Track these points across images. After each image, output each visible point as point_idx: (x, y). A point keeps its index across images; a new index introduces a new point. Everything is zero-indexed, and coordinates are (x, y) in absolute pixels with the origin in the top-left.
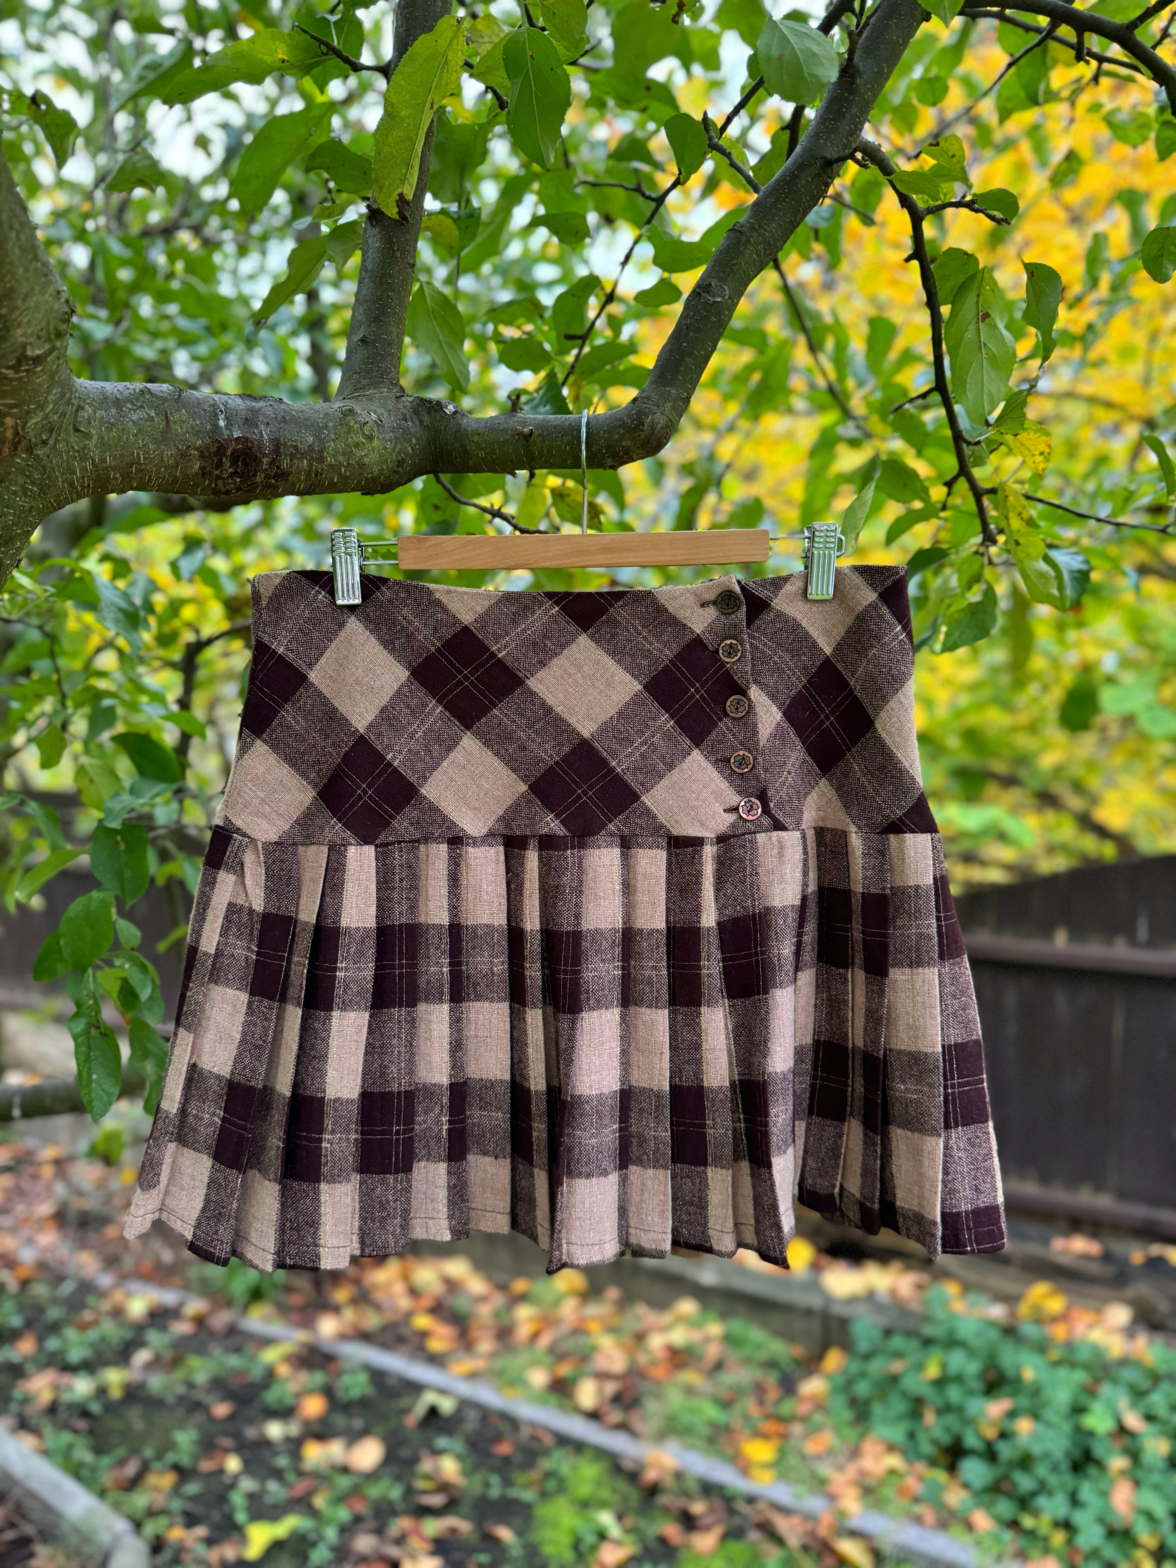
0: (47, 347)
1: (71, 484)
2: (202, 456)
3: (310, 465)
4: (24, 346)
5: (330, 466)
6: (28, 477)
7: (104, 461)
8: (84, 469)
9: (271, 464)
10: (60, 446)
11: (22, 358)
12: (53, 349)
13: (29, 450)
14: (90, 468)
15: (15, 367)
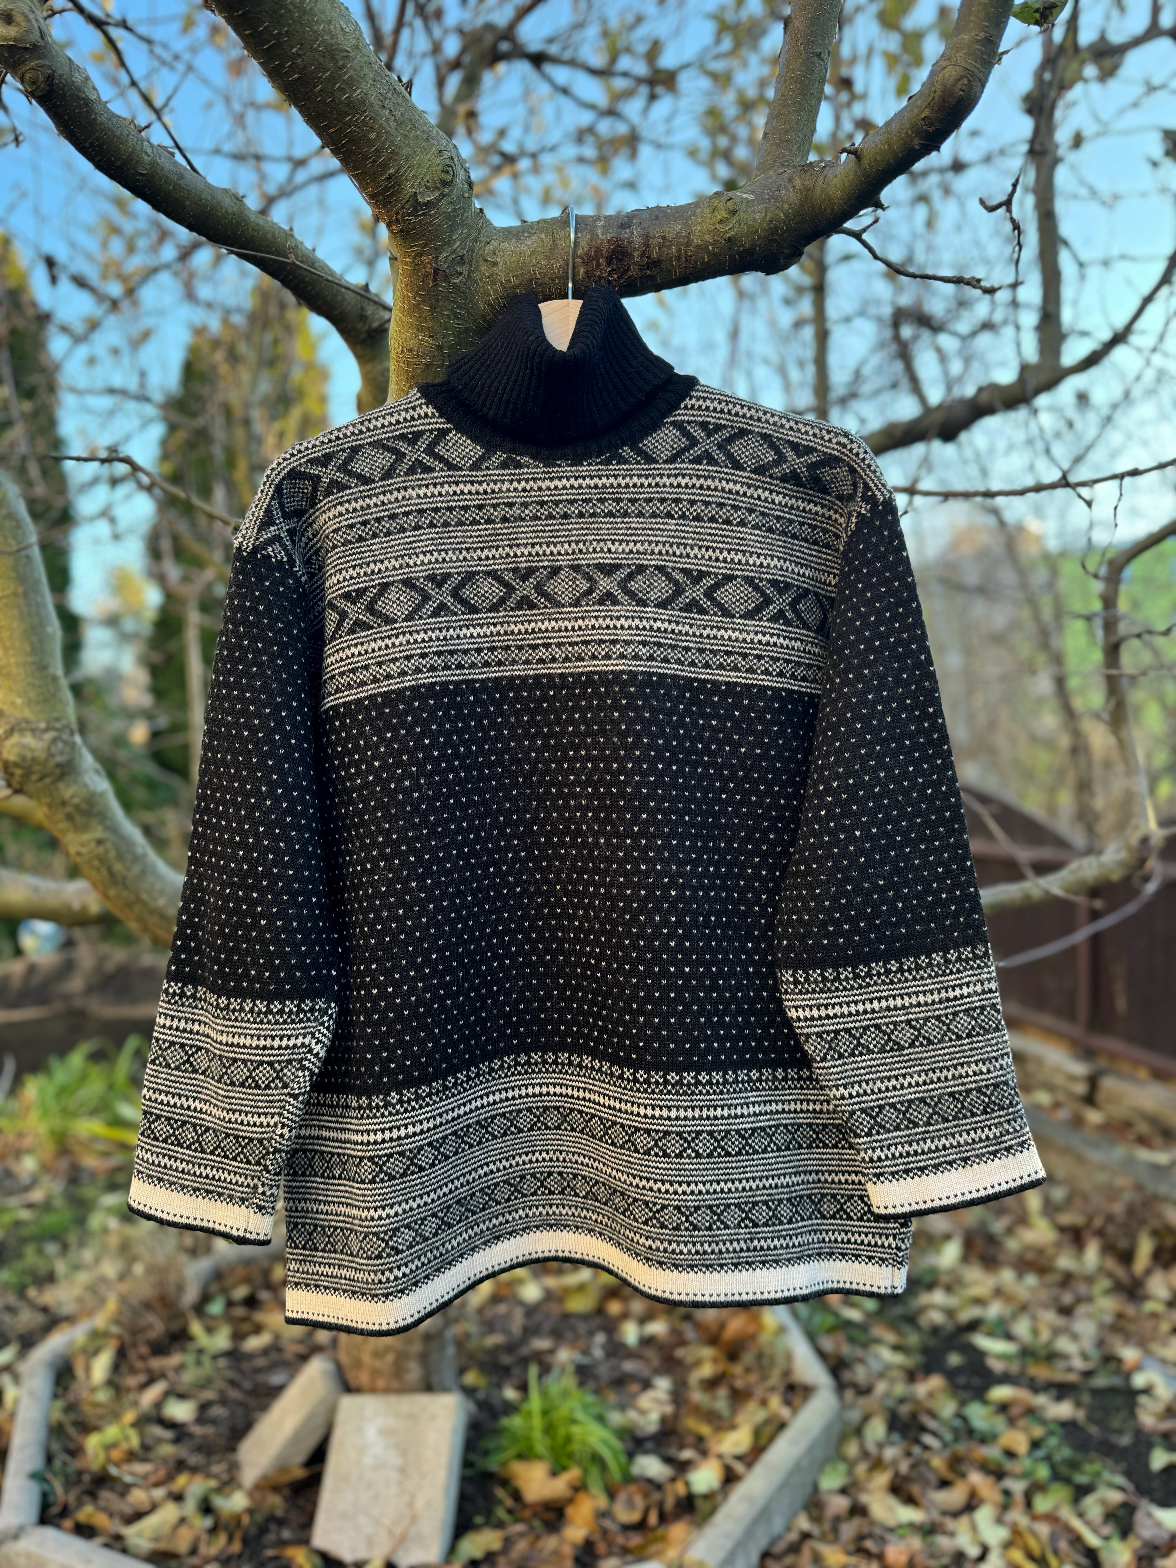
0: (437, 194)
1: (490, 305)
2: (585, 262)
3: (679, 250)
4: (416, 196)
5: (698, 247)
6: (453, 302)
7: (509, 281)
8: (495, 291)
9: (642, 255)
10: (473, 275)
11: (416, 205)
12: (443, 196)
13: (446, 278)
14: (500, 289)
15: (414, 213)
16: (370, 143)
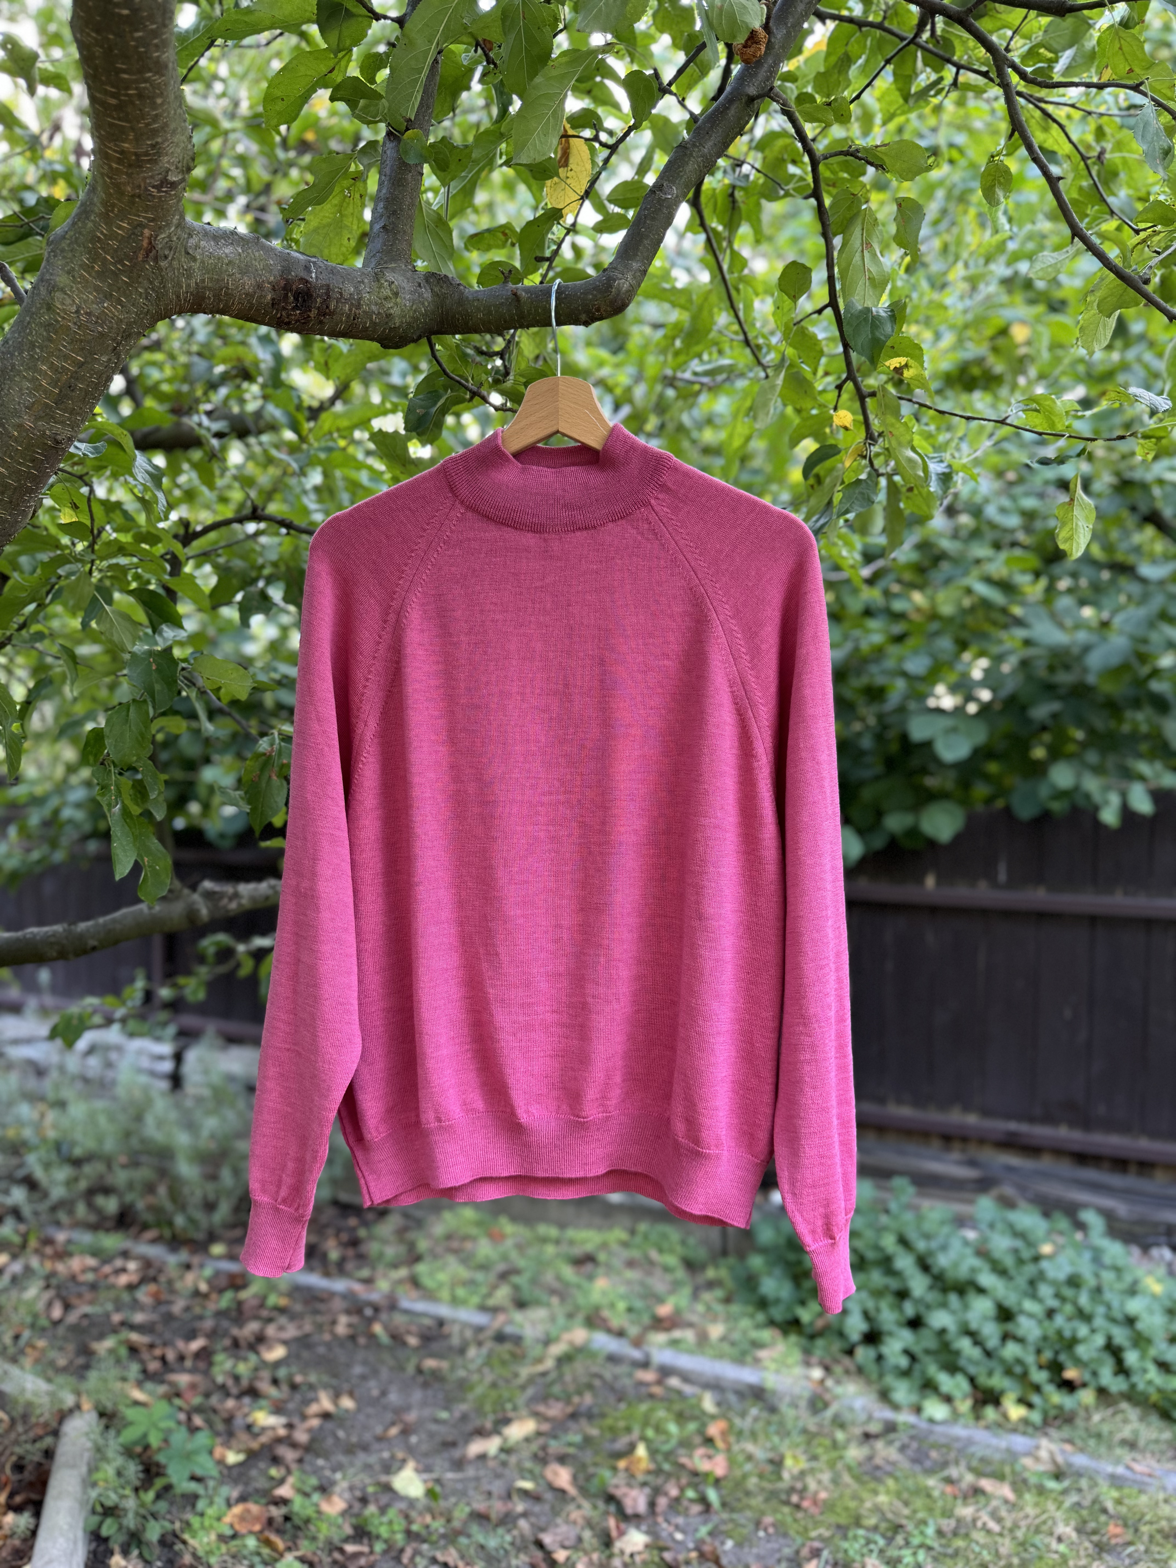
0: (181, 176)
1: (178, 297)
2: (274, 289)
3: (350, 310)
4: (168, 171)
5: (366, 312)
6: (151, 283)
7: (203, 281)
8: (188, 286)
9: (322, 303)
10: (175, 263)
11: (164, 182)
12: (184, 179)
13: (156, 259)
14: (193, 285)
15: (159, 188)
16: (154, 106)
